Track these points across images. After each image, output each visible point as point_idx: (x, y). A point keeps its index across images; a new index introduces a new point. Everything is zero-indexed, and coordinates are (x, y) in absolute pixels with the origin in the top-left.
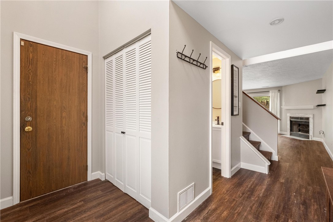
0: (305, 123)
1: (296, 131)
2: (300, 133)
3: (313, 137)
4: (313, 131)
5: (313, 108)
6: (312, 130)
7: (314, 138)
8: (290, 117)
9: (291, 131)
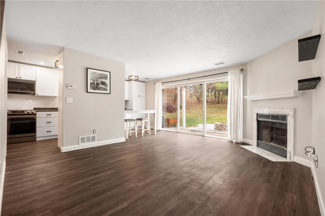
0: (280, 127)
1: (266, 140)
2: (272, 144)
3: (294, 154)
4: (294, 143)
5: (293, 95)
6: (292, 140)
7: (295, 157)
8: (257, 114)
9: (258, 139)
